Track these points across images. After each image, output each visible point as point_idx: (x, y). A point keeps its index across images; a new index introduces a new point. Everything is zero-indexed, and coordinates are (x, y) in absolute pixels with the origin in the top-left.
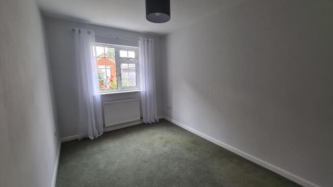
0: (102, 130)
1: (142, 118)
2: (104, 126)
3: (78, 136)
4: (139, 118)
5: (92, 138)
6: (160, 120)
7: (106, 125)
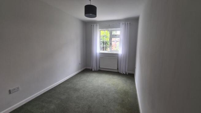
0: (98, 69)
1: (118, 69)
2: (99, 67)
3: (90, 68)
4: (116, 69)
5: (93, 70)
6: (129, 74)
7: (100, 67)
